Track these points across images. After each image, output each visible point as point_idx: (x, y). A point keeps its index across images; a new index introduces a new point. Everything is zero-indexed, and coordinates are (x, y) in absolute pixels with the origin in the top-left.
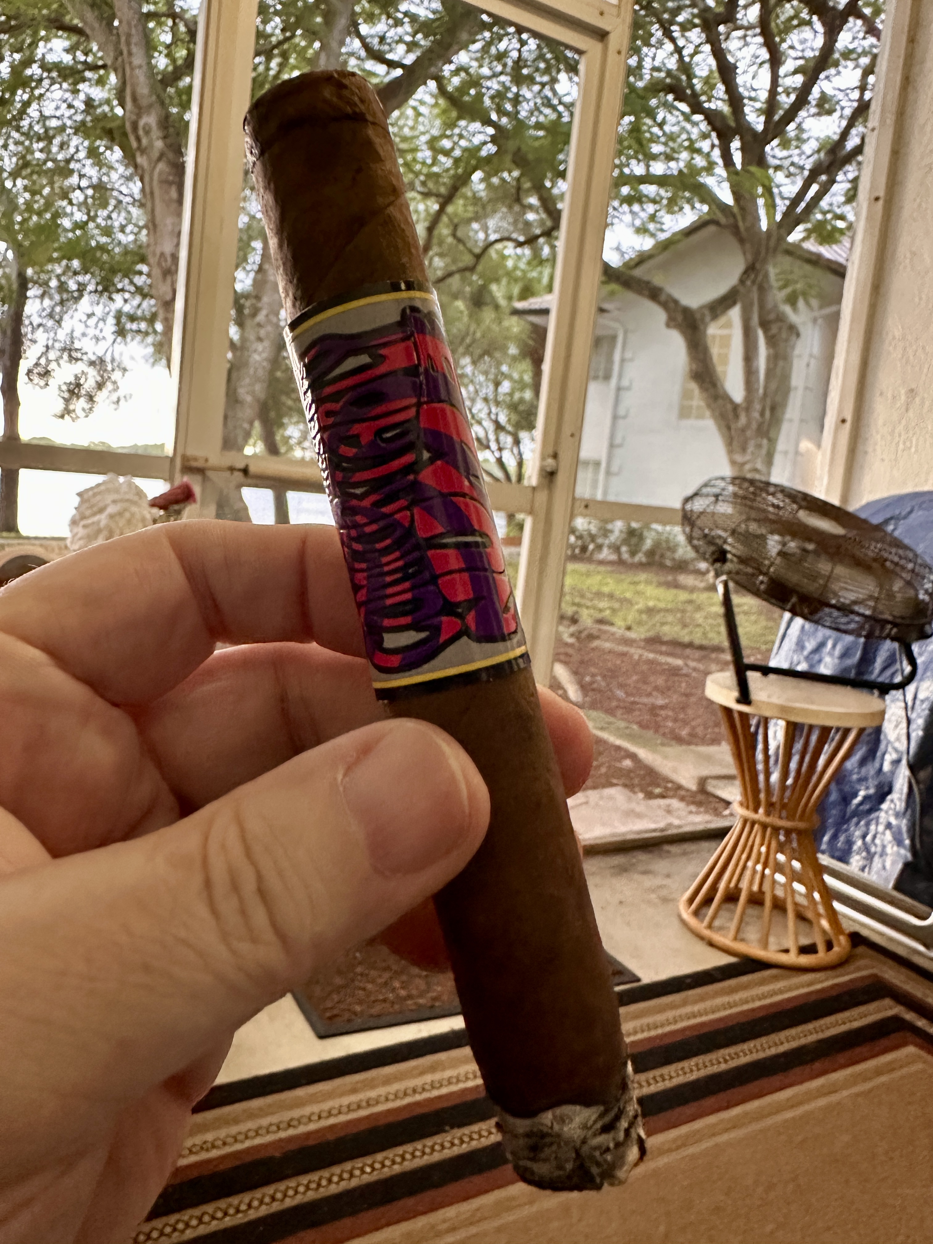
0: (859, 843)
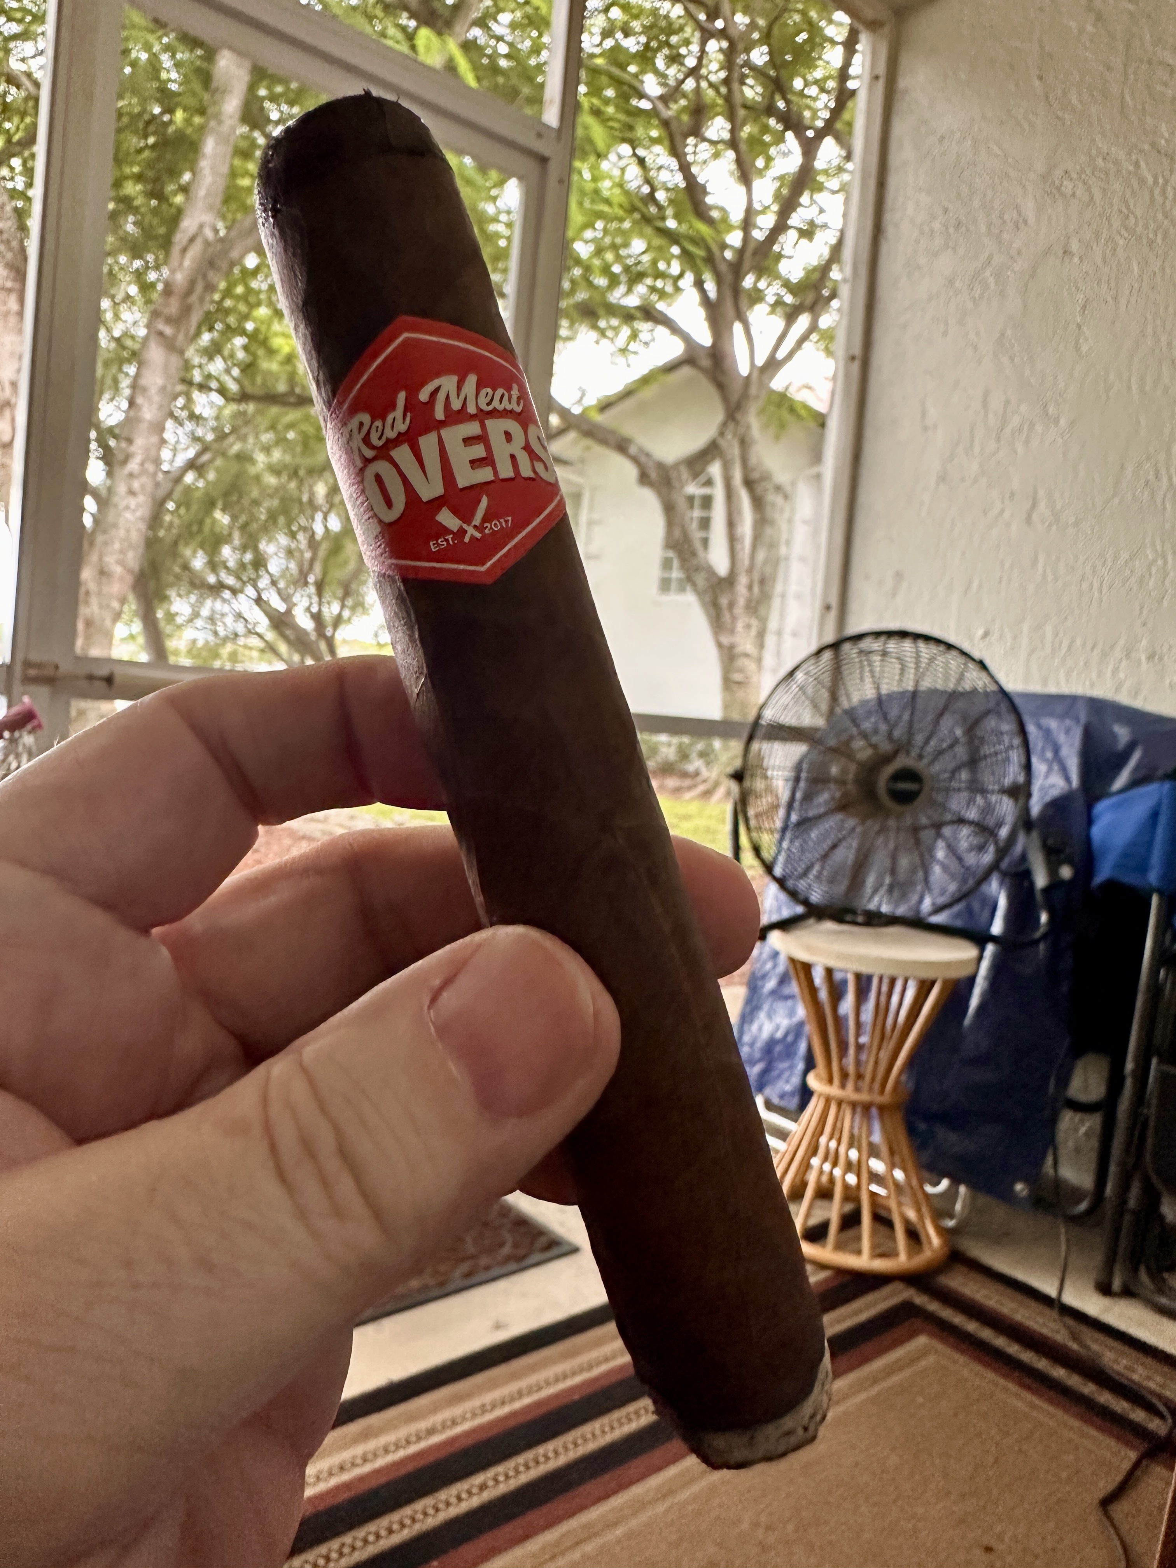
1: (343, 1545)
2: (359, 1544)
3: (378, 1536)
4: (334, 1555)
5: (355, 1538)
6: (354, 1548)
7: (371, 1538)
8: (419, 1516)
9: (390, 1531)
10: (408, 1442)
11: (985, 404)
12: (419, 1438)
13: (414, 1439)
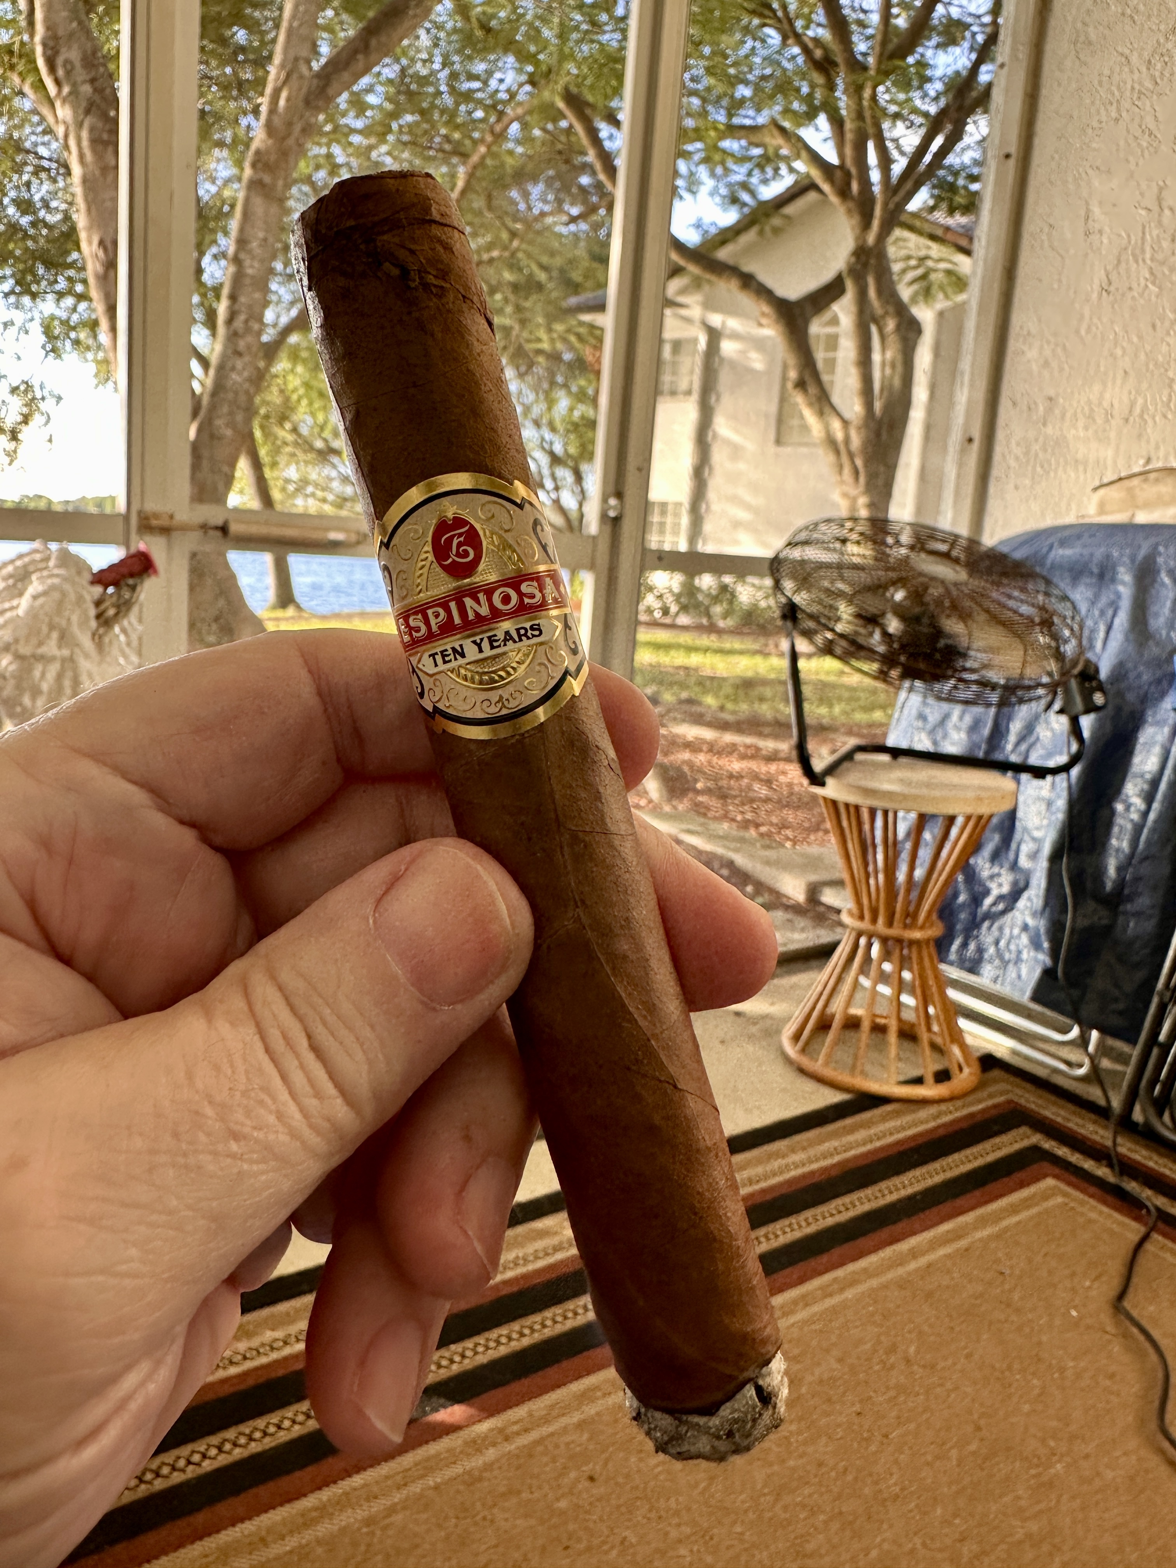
0: (992, 950)
1: (477, 1345)
2: (492, 1344)
3: (510, 1339)
4: (469, 1353)
5: (487, 1340)
6: (487, 1348)
7: (504, 1340)
8: (549, 1323)
9: (522, 1335)
10: (537, 1258)
11: (1159, 200)
12: (547, 1254)
13: (541, 1254)
